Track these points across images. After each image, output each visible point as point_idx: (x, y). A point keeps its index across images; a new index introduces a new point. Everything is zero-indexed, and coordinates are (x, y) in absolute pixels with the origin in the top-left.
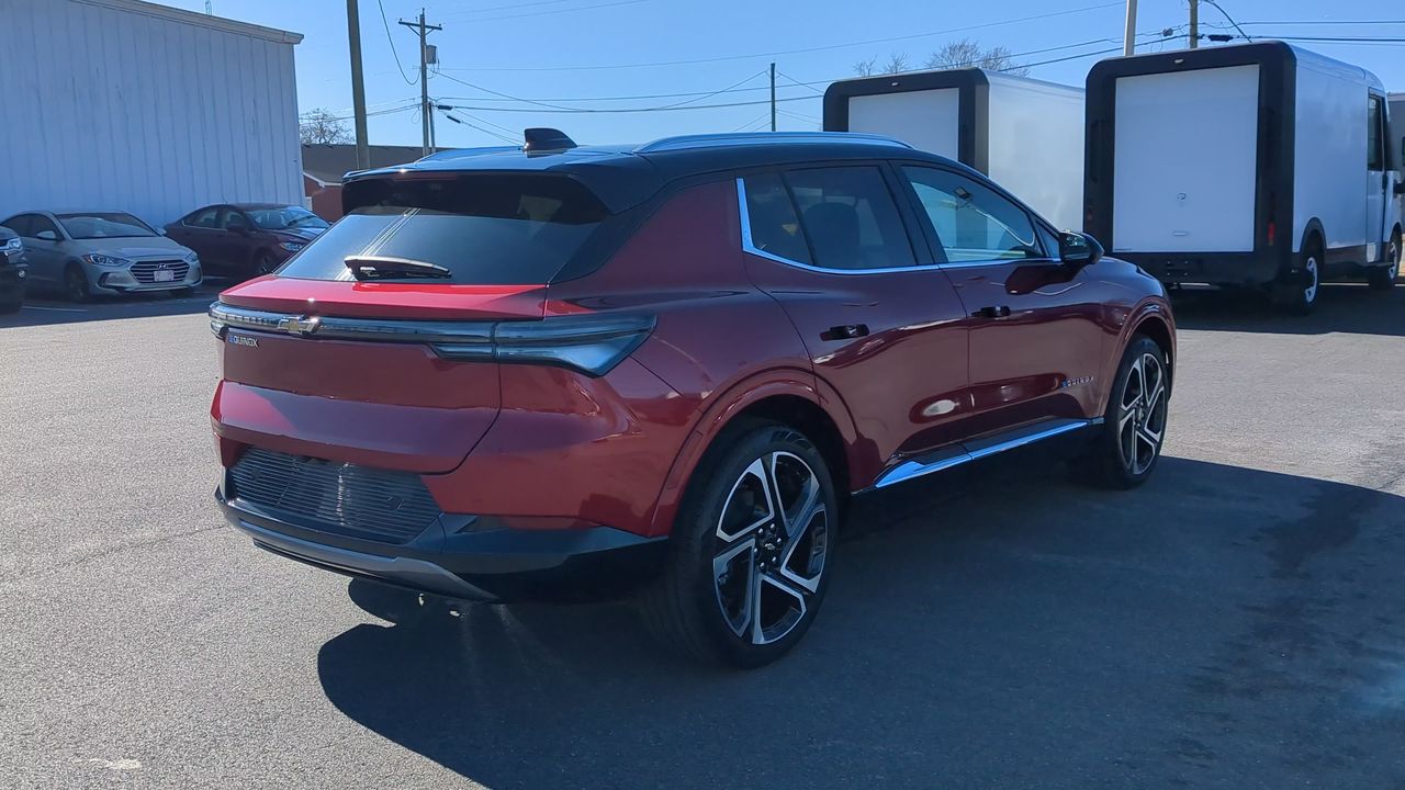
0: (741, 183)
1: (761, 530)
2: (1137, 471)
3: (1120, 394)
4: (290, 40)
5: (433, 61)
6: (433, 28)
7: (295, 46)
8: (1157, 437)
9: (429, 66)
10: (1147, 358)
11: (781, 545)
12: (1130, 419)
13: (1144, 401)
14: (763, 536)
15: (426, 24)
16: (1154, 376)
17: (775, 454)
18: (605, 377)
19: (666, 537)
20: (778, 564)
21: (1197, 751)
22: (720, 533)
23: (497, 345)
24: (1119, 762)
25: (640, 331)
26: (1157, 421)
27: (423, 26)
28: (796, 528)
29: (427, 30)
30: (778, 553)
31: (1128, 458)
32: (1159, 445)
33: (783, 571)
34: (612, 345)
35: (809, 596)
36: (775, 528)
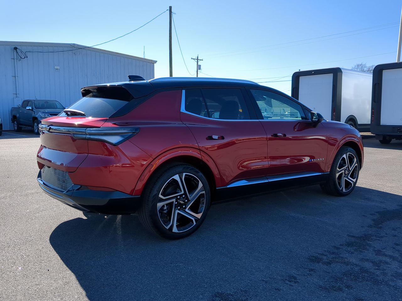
0: (184, 92)
1: (179, 197)
2: (344, 190)
3: (337, 164)
4: (153, 62)
5: (200, 69)
6: (200, 60)
7: (155, 64)
8: (354, 180)
9: (199, 70)
10: (349, 154)
11: (187, 202)
12: (342, 174)
13: (349, 168)
14: (179, 199)
15: (199, 59)
16: (353, 160)
17: (184, 174)
18: (118, 146)
19: (139, 196)
20: (185, 208)
21: (293, 280)
22: (160, 196)
23: (87, 135)
24: (264, 281)
25: (133, 133)
26: (354, 174)
27: (198, 59)
28: (193, 197)
29: (199, 61)
30: (186, 204)
31: (341, 186)
32: (355, 183)
33: (187, 210)
34: (122, 136)
35: (197, 220)
36: (185, 197)
